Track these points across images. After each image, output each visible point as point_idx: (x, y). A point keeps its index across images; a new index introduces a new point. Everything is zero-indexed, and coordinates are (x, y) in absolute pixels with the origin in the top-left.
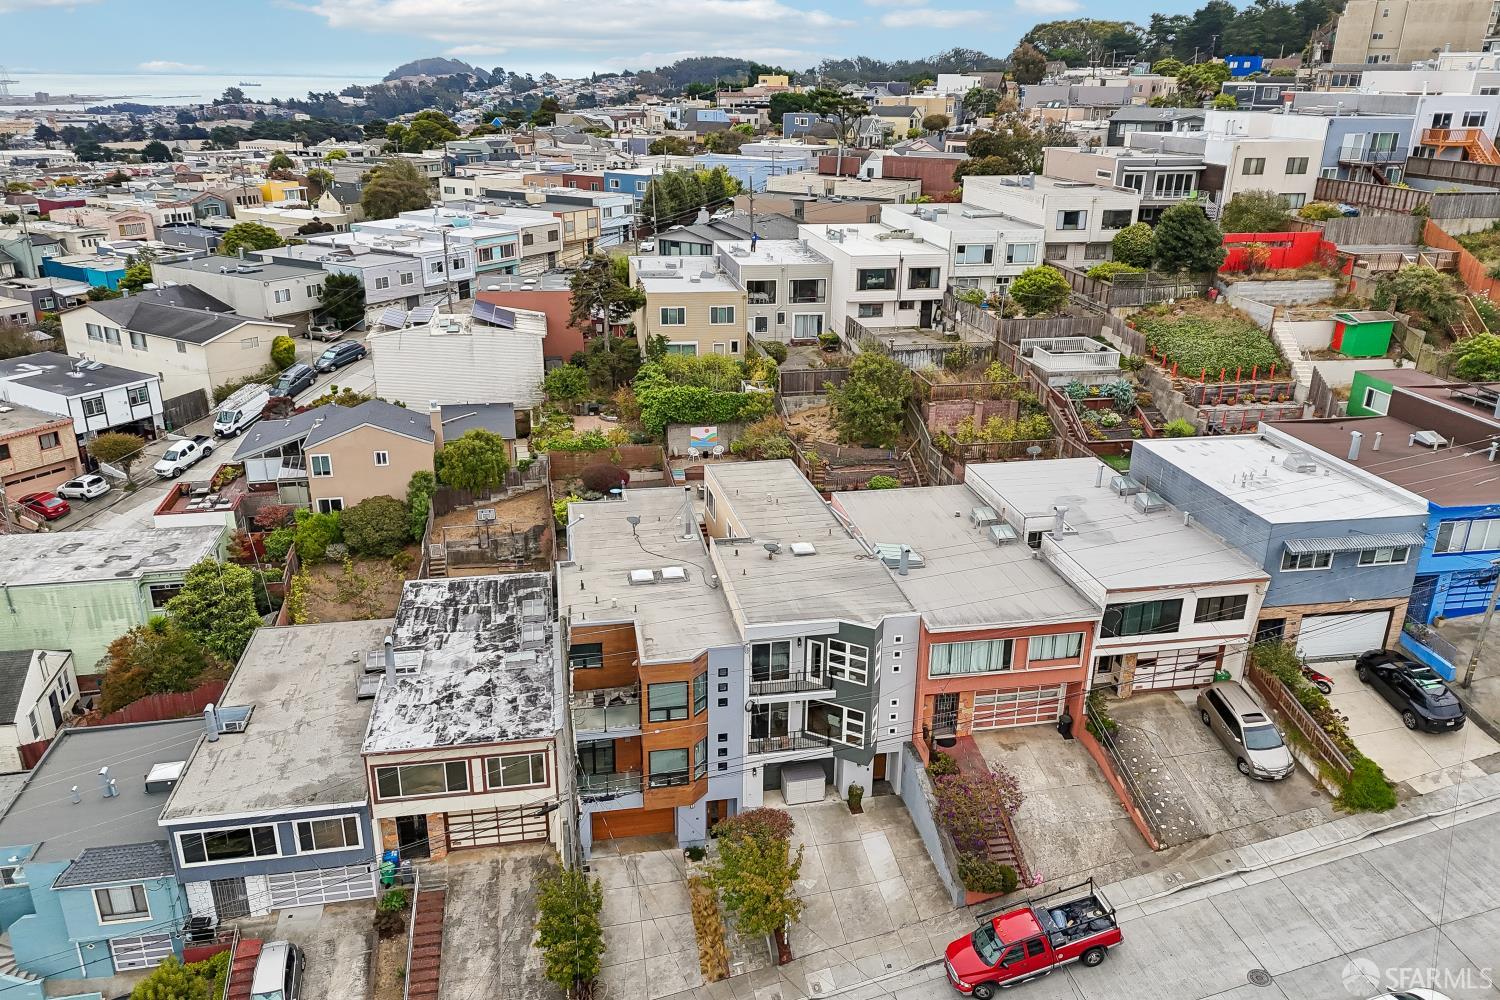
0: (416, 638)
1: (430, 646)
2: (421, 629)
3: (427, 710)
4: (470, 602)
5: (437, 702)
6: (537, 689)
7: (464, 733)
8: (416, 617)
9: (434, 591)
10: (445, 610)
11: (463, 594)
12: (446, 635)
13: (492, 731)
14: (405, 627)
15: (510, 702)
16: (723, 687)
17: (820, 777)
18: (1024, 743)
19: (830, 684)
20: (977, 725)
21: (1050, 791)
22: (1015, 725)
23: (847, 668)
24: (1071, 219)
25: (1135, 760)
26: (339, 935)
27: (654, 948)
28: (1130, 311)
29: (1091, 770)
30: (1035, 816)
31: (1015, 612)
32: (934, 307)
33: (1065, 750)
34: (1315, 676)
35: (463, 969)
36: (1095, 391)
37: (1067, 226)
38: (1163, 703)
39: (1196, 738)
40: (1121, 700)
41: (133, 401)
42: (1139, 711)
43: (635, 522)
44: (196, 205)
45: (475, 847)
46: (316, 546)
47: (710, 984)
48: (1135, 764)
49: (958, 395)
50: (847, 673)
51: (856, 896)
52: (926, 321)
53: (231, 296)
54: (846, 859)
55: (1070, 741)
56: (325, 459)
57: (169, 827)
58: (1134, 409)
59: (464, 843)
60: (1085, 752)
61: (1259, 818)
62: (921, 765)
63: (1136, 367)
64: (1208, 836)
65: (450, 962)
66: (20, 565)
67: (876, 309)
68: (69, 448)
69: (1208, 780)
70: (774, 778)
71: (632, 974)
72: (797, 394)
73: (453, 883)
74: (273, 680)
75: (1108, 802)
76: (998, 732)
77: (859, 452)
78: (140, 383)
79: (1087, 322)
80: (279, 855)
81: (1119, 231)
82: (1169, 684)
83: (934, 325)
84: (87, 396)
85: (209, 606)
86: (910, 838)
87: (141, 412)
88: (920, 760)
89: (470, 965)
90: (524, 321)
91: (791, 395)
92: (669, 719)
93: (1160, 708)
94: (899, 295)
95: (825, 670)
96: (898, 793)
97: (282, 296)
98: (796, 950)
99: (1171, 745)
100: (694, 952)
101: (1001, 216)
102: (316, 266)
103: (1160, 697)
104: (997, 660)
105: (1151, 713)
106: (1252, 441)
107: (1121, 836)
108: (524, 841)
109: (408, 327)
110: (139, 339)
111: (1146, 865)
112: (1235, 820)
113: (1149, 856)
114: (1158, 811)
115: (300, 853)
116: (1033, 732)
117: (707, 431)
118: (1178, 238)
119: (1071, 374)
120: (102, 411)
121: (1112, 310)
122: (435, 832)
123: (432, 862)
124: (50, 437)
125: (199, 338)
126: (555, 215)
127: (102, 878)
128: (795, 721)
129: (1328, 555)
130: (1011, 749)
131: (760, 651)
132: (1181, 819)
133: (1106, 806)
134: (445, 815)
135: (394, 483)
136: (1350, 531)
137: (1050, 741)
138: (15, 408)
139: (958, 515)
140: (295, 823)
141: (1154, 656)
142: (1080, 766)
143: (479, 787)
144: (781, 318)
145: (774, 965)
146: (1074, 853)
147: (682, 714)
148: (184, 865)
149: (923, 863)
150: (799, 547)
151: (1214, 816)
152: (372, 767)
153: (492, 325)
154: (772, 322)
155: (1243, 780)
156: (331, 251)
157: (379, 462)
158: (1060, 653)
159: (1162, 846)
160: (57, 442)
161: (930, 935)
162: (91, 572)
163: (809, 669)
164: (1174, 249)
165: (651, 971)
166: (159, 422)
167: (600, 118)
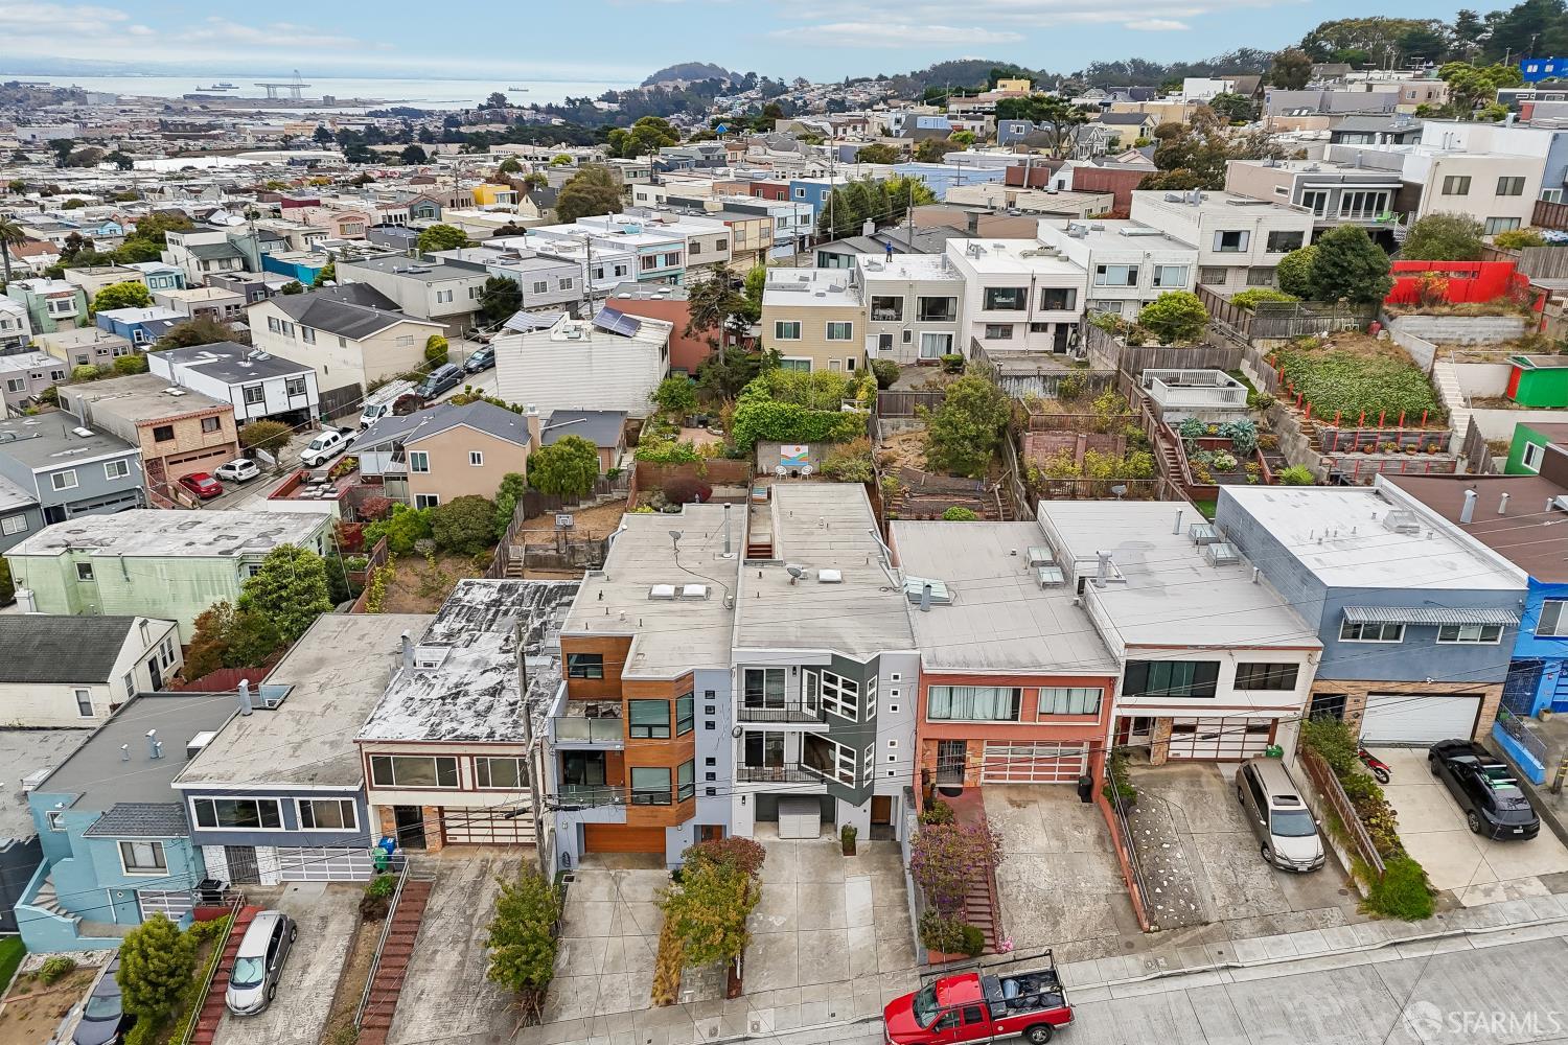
0: (449, 636)
1: (459, 643)
2: (457, 626)
3: (431, 705)
4: (513, 604)
5: (443, 698)
6: (542, 695)
7: (455, 730)
8: (457, 615)
9: (484, 590)
10: (488, 610)
11: (509, 596)
12: (478, 634)
13: (483, 731)
14: (444, 623)
15: (511, 705)
16: (710, 710)
17: (812, 813)
18: (1035, 802)
19: (824, 718)
20: (988, 777)
21: (1048, 855)
22: (1032, 781)
23: (839, 701)
24: (1231, 239)
25: (1148, 832)
26: (334, 913)
27: (615, 966)
28: (1276, 344)
29: (1100, 839)
30: (1025, 880)
31: (1025, 659)
32: (1070, 330)
33: (1078, 814)
34: (1372, 763)
35: (431, 960)
36: (1213, 430)
37: (1225, 248)
38: (1199, 775)
39: (1225, 816)
40: (1152, 767)
41: (291, 392)
42: (1168, 781)
43: (677, 537)
44: (411, 207)
45: (470, 844)
46: (406, 540)
47: (656, 1008)
48: (1147, 837)
49: (1061, 426)
50: (839, 708)
51: (821, 939)
52: (1060, 344)
53: (400, 296)
54: (823, 899)
55: (1087, 804)
56: (423, 456)
57: (184, 790)
58: (1255, 451)
59: (460, 839)
60: (1100, 817)
61: (1271, 911)
62: (914, 811)
63: (1263, 405)
64: (1207, 924)
65: (421, 953)
66: (141, 538)
67: (1006, 331)
68: (229, 433)
69: (1225, 863)
70: (768, 809)
71: (586, 988)
72: (896, 417)
73: (441, 876)
74: (320, 662)
75: (1109, 874)
76: (1010, 787)
77: (946, 481)
78: (297, 375)
79: (1224, 355)
80: (282, 829)
81: (1286, 254)
82: (1213, 755)
83: (1068, 350)
84: (248, 384)
85: (280, 588)
86: (895, 887)
87: (298, 402)
88: (914, 806)
89: (438, 957)
90: (648, 331)
91: (889, 417)
92: (650, 737)
93: (1194, 780)
94: (1030, 316)
95: (819, 703)
96: (898, 840)
97: (445, 297)
98: (747, 987)
99: (1193, 822)
100: (650, 975)
101: (1162, 234)
102: (481, 268)
103: (1199, 767)
104: (1005, 709)
105: (1182, 785)
106: (1363, 494)
107: (1112, 911)
108: (517, 844)
109: (530, 331)
110: (309, 333)
111: (1130, 945)
112: (1243, 909)
113: (1137, 937)
114: (1158, 890)
115: (301, 829)
116: (1049, 792)
117: (798, 450)
118: (1335, 264)
119: (1189, 410)
120: (261, 399)
121: (1254, 342)
122: (431, 827)
123: (428, 854)
124: (212, 421)
125: (356, 335)
126: (726, 224)
127: (128, 831)
128: (792, 752)
129: (1399, 628)
130: (1019, 806)
131: (753, 676)
132: (1182, 902)
133: (1105, 878)
134: (441, 809)
135: (487, 484)
136: (1426, 602)
137: (1065, 802)
138: (188, 392)
139: (1014, 554)
140: (297, 800)
141: (1193, 722)
142: (1090, 833)
143: (468, 785)
144: (907, 336)
145: (722, 997)
146: (1056, 923)
147: (664, 733)
148: (197, 828)
149: (900, 915)
150: (825, 575)
151: (1219, 903)
152: (367, 754)
153: (612, 332)
154: (897, 340)
155: (1265, 868)
156: (500, 254)
157: (474, 461)
158: (1076, 708)
159: (1152, 928)
160: (219, 427)
161: (884, 989)
162: (200, 549)
163: (805, 700)
164: (1330, 276)
165: (604, 987)
166: (314, 413)
167: (819, 124)
